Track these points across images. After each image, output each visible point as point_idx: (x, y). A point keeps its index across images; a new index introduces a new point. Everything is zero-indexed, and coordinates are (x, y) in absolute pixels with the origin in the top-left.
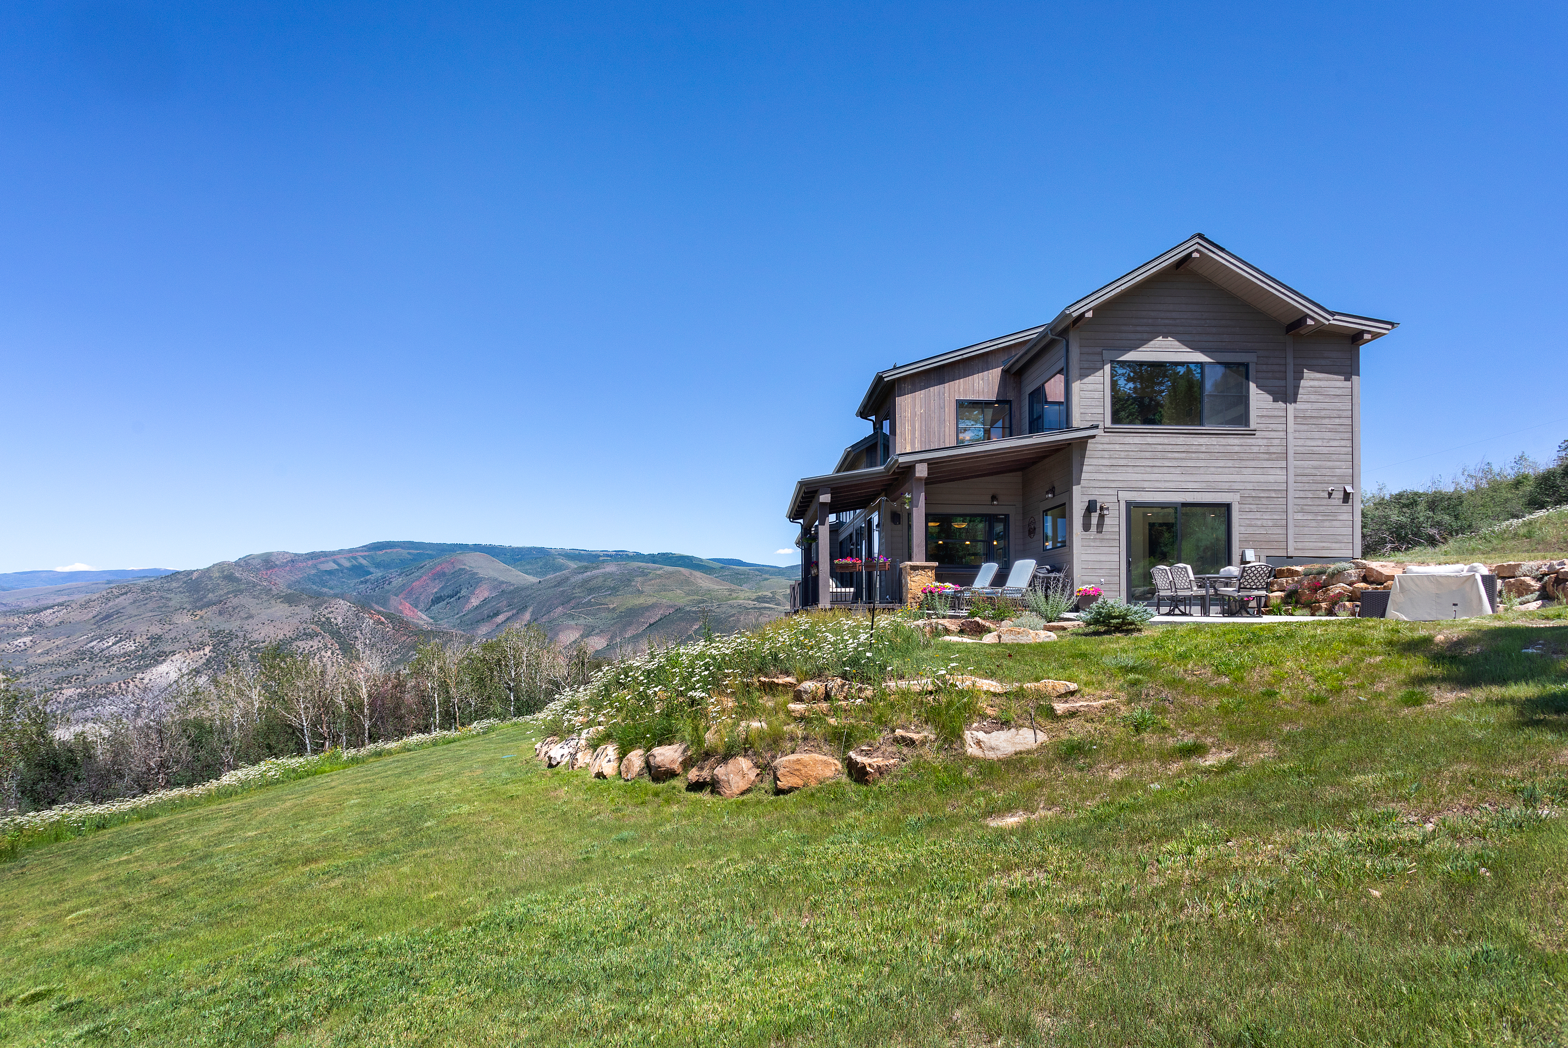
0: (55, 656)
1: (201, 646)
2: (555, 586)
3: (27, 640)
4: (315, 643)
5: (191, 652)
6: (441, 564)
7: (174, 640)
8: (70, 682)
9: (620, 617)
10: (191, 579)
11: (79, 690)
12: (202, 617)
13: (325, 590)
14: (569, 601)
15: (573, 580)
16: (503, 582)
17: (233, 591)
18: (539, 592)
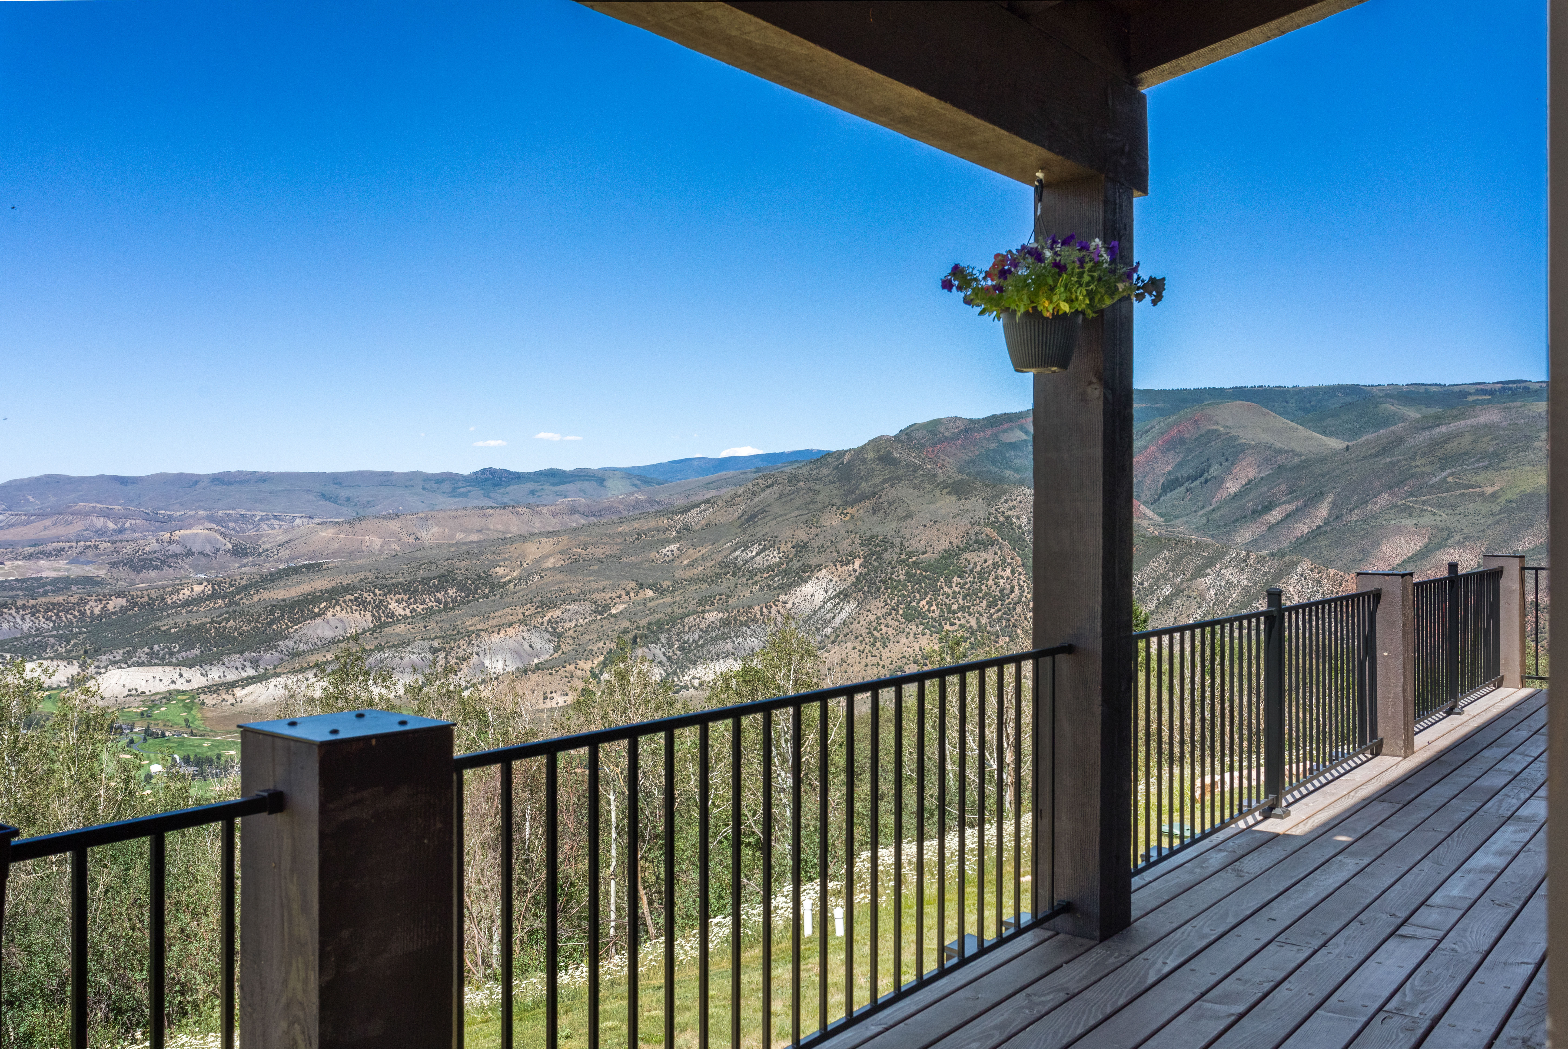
0: (700, 568)
1: (853, 556)
2: (1377, 455)
3: (674, 547)
4: (989, 556)
5: (839, 566)
6: (1178, 425)
7: (821, 548)
8: (713, 604)
9: (1507, 510)
10: (842, 463)
11: (721, 615)
12: (852, 517)
13: (1008, 473)
14: (1402, 482)
15: (1410, 442)
16: (1280, 451)
17: (889, 479)
18: (1347, 467)
